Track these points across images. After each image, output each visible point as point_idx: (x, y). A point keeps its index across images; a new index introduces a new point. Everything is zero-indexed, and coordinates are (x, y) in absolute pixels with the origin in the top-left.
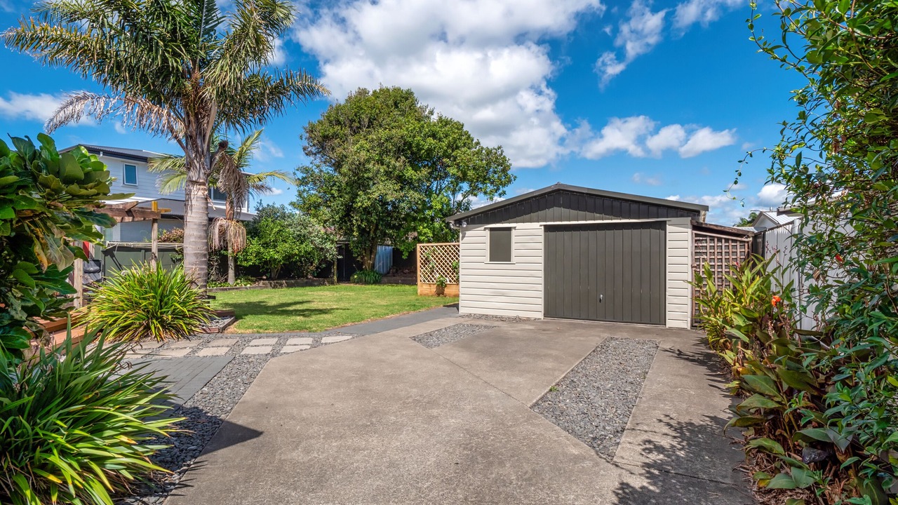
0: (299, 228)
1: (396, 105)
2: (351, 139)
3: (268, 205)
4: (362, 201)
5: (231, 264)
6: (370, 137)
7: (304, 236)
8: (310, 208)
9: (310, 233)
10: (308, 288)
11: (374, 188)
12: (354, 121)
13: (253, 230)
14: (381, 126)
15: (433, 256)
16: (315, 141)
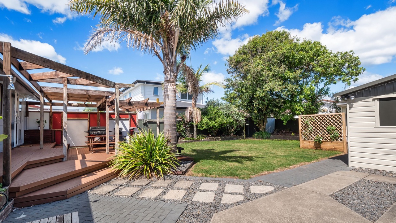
0: (226, 110)
1: (277, 39)
2: (252, 60)
3: (211, 100)
4: (259, 93)
5: (195, 129)
6: (263, 58)
7: (229, 114)
8: (231, 99)
9: (231, 112)
10: (231, 141)
11: (266, 85)
12: (253, 51)
13: (205, 112)
14: (269, 51)
15: (310, 123)
16: (233, 65)
